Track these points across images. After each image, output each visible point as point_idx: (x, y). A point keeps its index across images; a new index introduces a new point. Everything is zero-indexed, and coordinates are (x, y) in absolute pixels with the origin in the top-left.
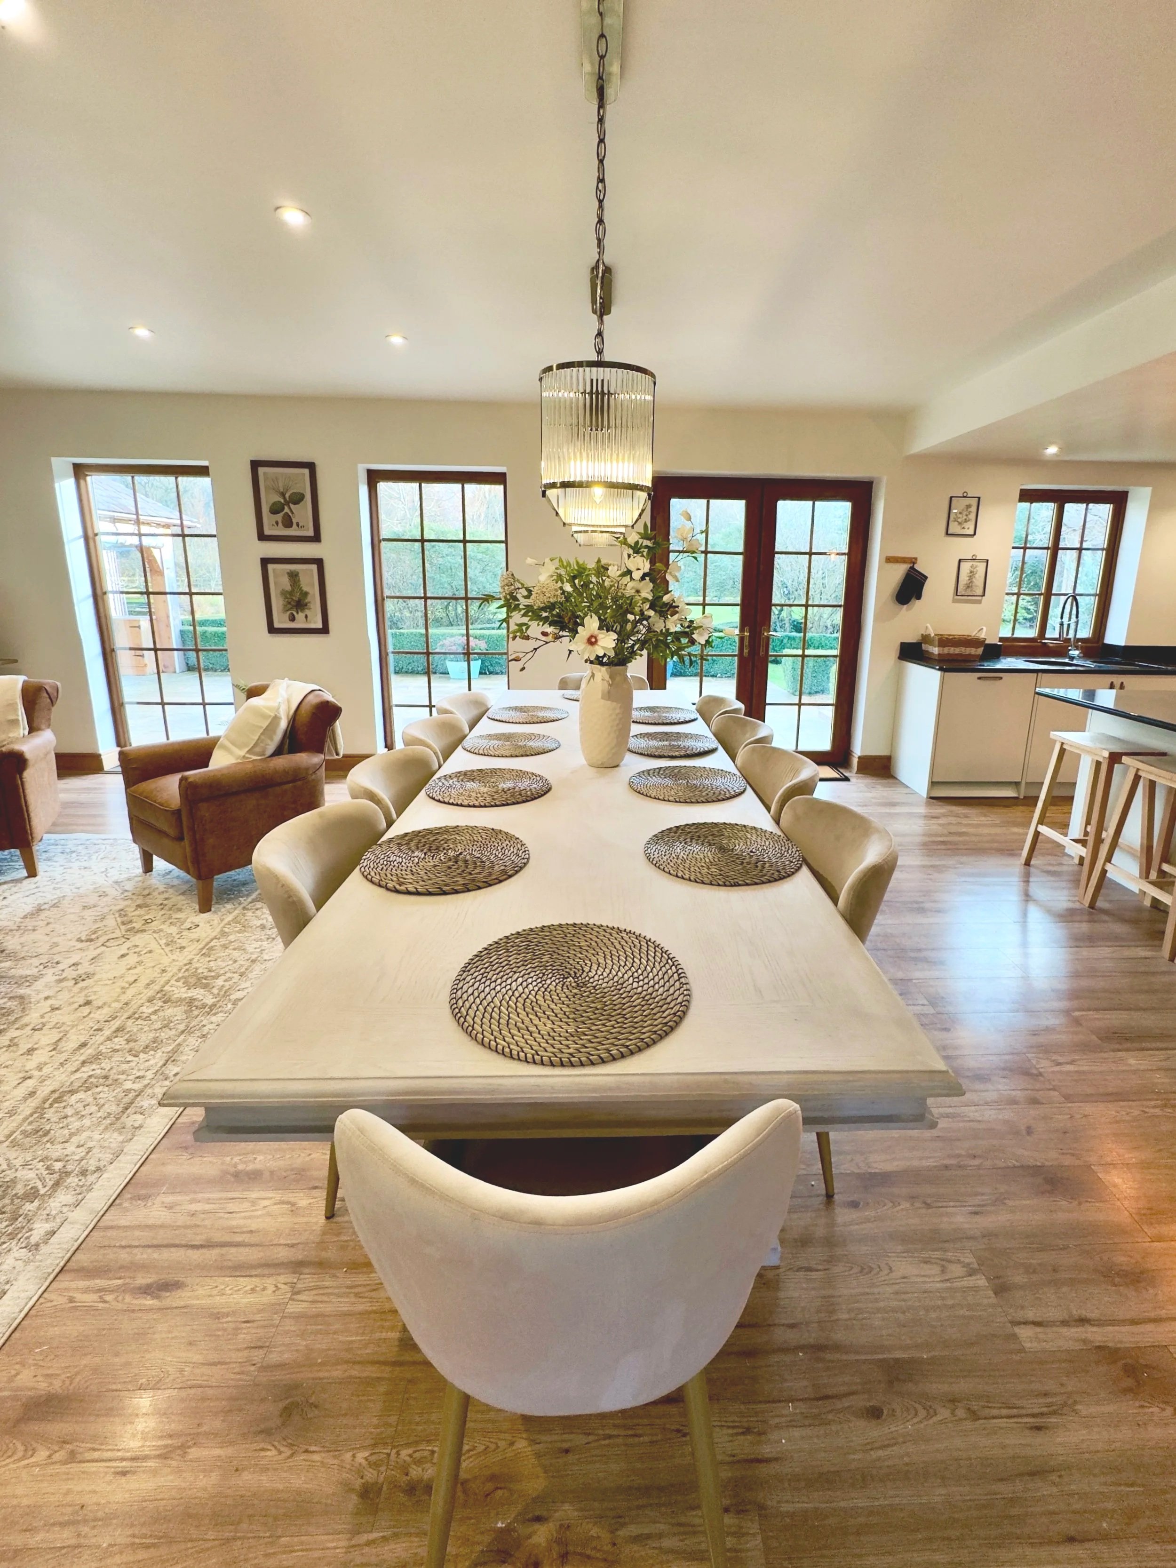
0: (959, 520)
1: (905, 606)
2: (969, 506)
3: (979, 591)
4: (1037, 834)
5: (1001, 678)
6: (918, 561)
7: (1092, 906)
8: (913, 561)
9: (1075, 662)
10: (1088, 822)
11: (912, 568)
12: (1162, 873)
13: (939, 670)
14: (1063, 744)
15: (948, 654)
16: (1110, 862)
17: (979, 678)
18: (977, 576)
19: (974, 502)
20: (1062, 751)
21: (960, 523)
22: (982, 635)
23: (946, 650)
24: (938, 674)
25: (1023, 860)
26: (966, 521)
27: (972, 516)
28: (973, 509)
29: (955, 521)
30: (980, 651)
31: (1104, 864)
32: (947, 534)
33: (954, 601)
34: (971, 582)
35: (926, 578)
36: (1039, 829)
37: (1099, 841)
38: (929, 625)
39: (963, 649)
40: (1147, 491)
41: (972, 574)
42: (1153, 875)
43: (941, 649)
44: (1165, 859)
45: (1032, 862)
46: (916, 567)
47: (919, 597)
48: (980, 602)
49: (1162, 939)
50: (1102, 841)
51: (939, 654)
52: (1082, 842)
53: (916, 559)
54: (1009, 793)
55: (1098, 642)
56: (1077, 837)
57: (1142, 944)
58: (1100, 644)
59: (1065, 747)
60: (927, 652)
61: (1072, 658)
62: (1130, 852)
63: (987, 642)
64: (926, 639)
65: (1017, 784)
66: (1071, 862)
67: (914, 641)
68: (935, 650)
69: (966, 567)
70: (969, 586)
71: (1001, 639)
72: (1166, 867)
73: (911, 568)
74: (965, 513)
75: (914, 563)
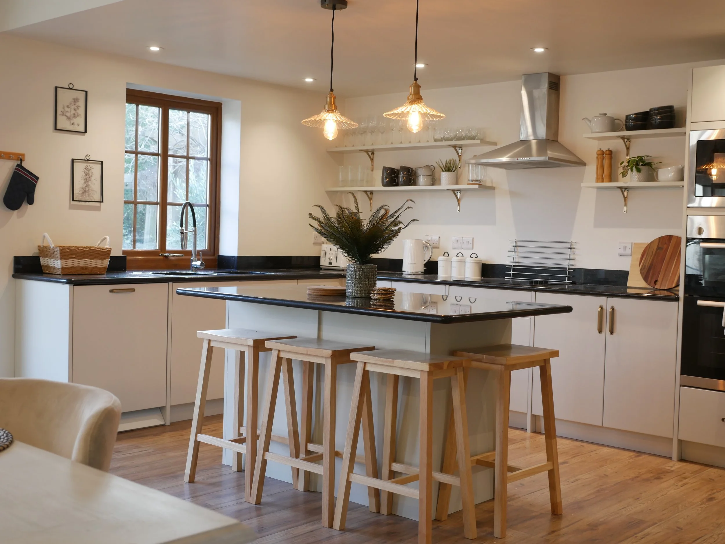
0: (68, 114)
1: (16, 212)
2: (76, 100)
3: (98, 198)
4: (197, 444)
5: (134, 290)
6: (26, 158)
7: (258, 502)
8: (20, 158)
9: (199, 272)
10: (240, 424)
11: (20, 166)
12: (308, 452)
13: (67, 283)
14: (210, 341)
15: (72, 267)
16: (268, 451)
17: (112, 291)
18: (93, 178)
19: (82, 95)
20: (210, 349)
21: (69, 118)
22: (107, 245)
23: (70, 263)
24: (66, 288)
25: (186, 479)
26: (75, 116)
27: (82, 111)
28: (82, 103)
29: (63, 115)
30: (106, 263)
31: (264, 455)
32: (56, 129)
33: (71, 207)
34: (88, 185)
35: (37, 178)
36: (198, 439)
37: (255, 437)
38: (46, 234)
39: (88, 261)
40: (237, 104)
41: (87, 177)
42: (302, 455)
43: (64, 261)
44: (309, 439)
45: (196, 479)
46: (24, 164)
47: (31, 201)
48: (98, 209)
49: (321, 513)
50: (258, 437)
51: (63, 268)
52: (240, 440)
53: (23, 155)
54: (154, 421)
55: (214, 255)
56: (232, 438)
57: (305, 521)
58: (216, 256)
59: (212, 344)
60: (47, 266)
61: (196, 269)
62: (281, 442)
63: (112, 254)
64: (44, 251)
65: (161, 409)
66: (231, 471)
67: (30, 254)
68: (57, 264)
69: (79, 168)
70: (85, 191)
71: (124, 252)
72: (311, 447)
73: (18, 165)
74: (73, 107)
75: (21, 160)
